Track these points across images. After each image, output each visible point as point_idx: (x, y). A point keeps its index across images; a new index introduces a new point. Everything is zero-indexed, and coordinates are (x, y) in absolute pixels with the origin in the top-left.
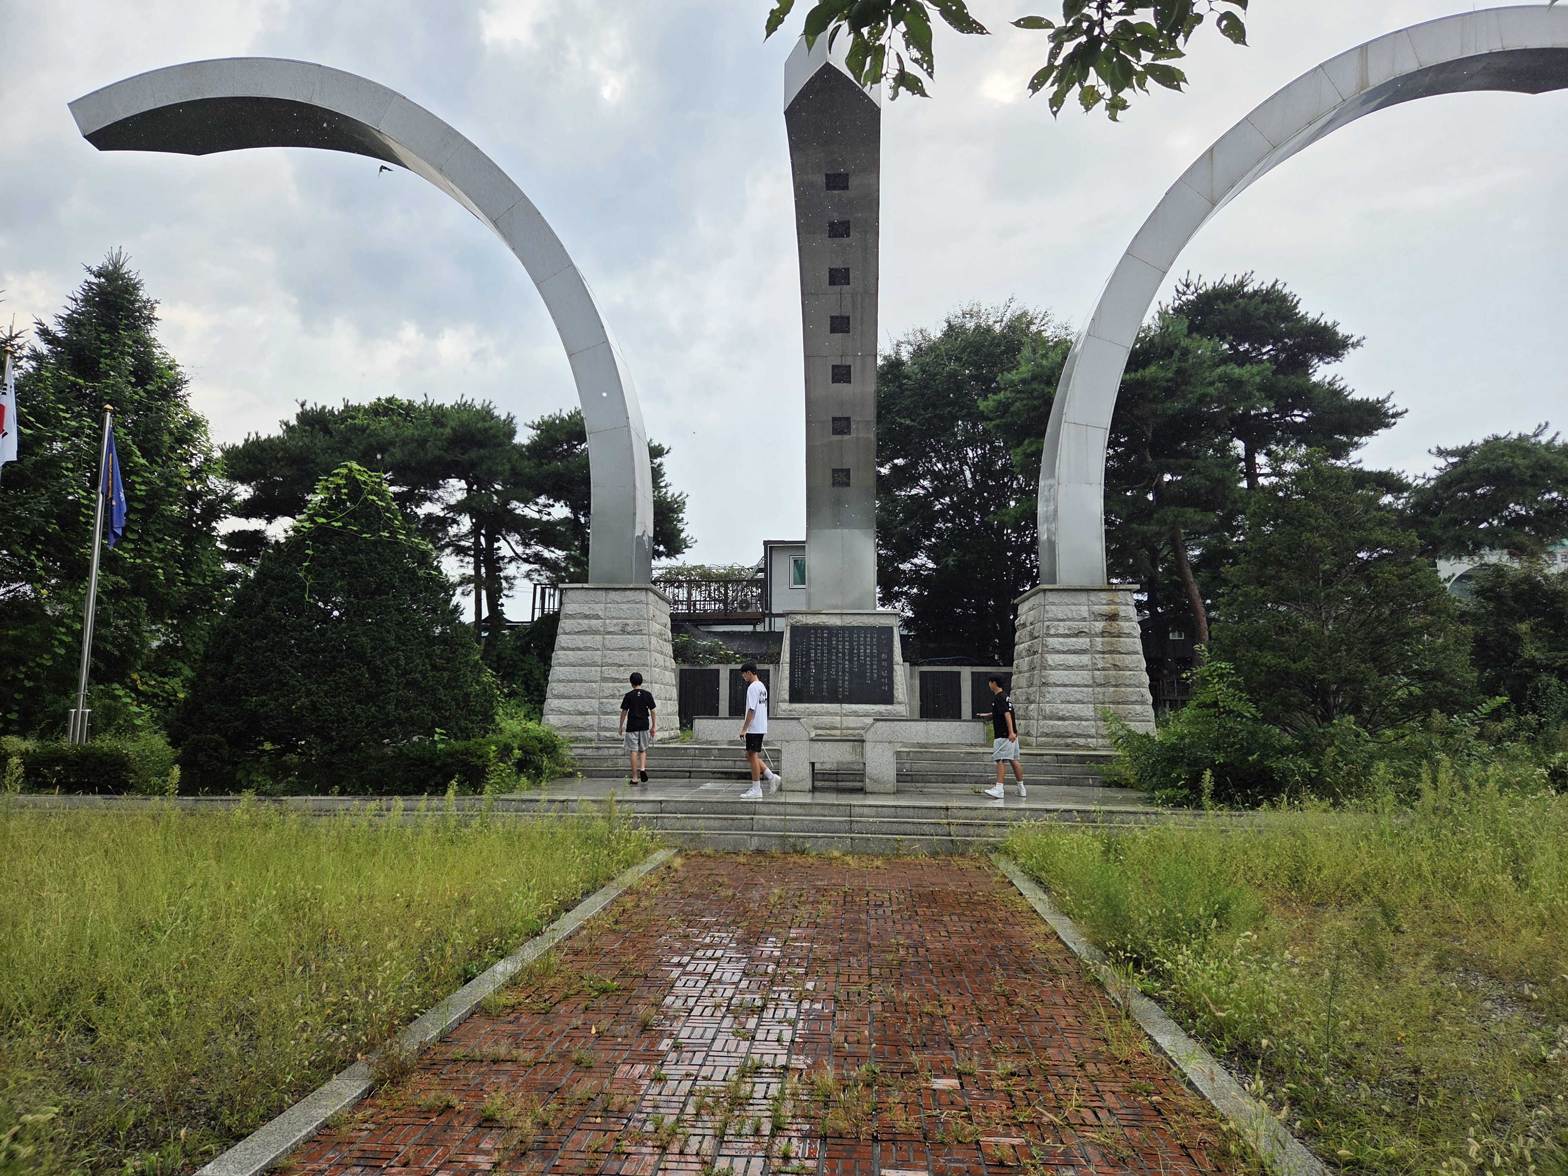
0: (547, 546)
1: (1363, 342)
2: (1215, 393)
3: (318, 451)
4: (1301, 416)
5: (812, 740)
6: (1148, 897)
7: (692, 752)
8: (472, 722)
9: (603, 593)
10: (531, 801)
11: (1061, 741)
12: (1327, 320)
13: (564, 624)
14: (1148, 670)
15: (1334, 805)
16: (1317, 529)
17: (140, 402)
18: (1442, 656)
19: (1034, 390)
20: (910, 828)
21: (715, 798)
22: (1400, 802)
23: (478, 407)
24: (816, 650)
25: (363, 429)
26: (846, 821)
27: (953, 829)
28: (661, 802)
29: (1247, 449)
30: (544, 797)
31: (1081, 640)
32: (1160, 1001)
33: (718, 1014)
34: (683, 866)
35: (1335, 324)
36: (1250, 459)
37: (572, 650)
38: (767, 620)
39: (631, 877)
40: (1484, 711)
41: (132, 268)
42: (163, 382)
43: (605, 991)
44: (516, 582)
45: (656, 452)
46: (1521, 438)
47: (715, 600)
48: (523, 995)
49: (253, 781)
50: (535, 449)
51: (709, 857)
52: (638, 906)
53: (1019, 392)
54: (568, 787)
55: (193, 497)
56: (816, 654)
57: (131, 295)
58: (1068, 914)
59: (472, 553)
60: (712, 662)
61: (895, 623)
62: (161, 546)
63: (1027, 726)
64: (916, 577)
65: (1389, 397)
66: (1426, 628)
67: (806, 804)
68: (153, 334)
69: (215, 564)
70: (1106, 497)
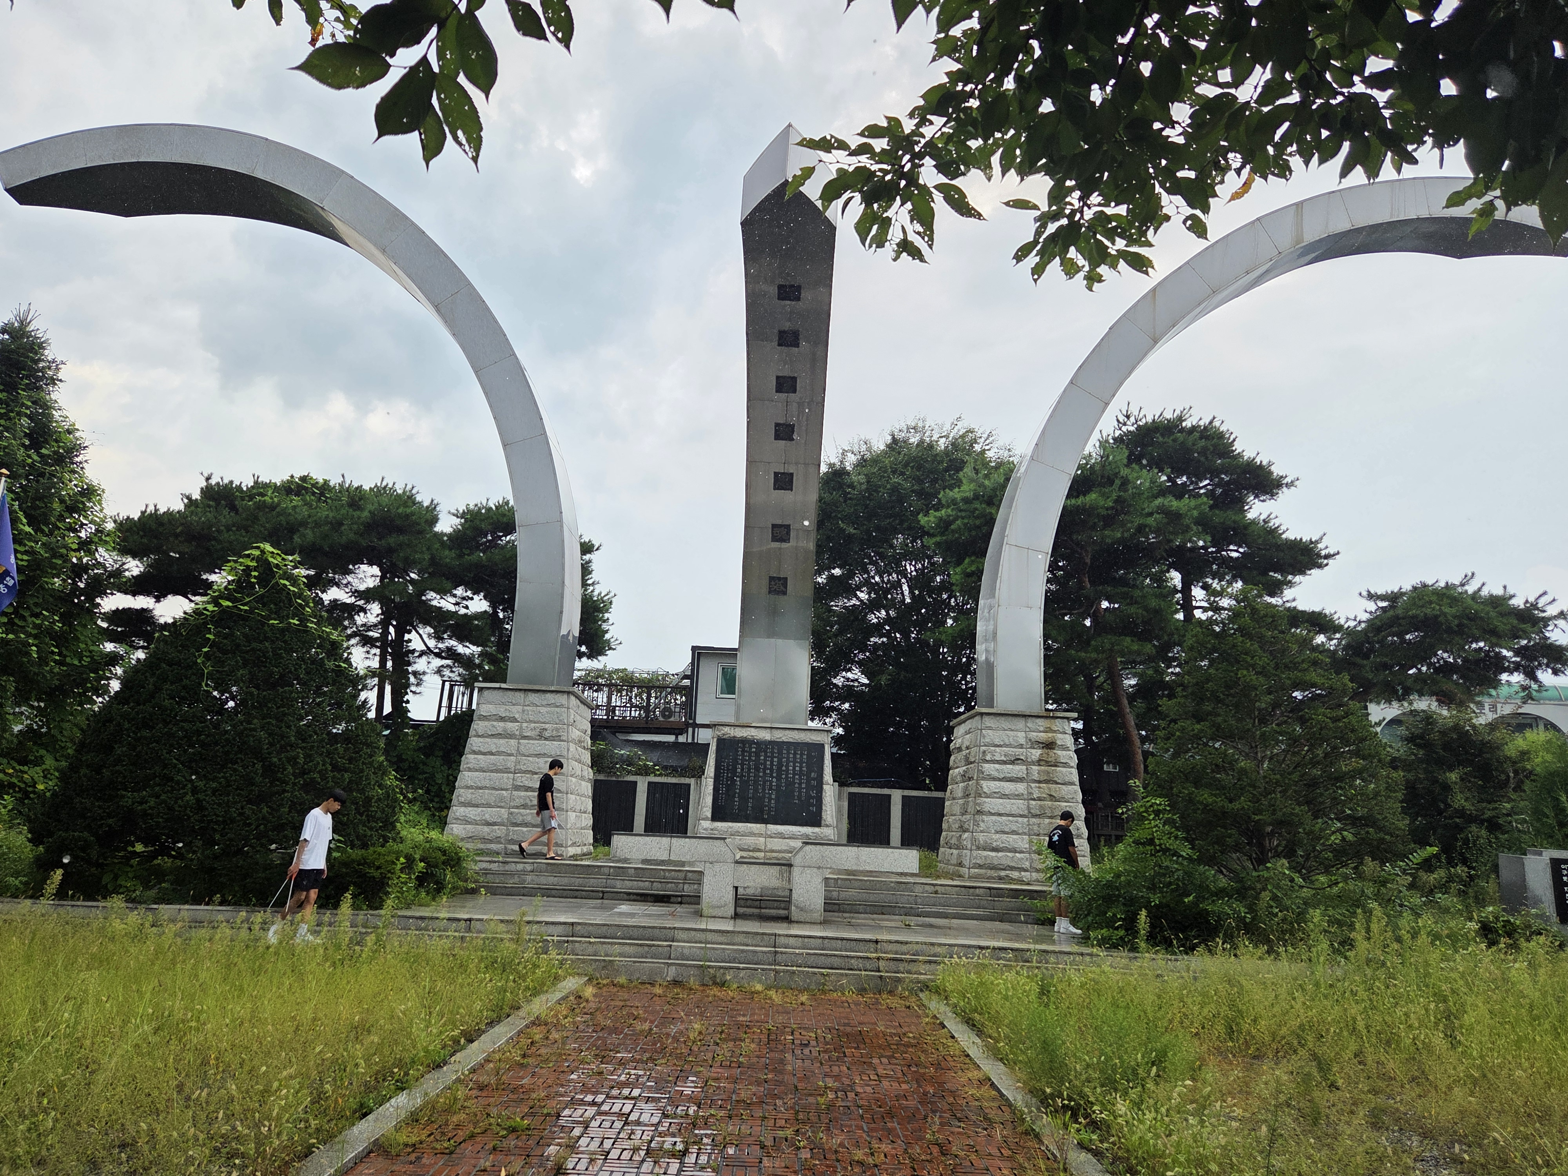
0: (461, 640)
1: (1297, 483)
2: (1154, 524)
3: (222, 528)
4: (1237, 551)
5: (737, 862)
6: (1084, 1043)
7: (606, 870)
8: (371, 829)
9: (521, 695)
10: (432, 918)
11: (994, 873)
12: (1263, 459)
13: (477, 726)
14: (1083, 802)
15: (1268, 952)
16: (1253, 666)
17: (32, 466)
18: (1374, 802)
19: (976, 509)
20: (836, 962)
21: (631, 922)
22: (1334, 953)
23: (400, 492)
24: (742, 765)
25: (273, 507)
26: (769, 952)
27: (882, 964)
28: (572, 924)
29: (1183, 581)
30: (443, 914)
31: (1017, 767)
32: (1097, 1154)
33: (636, 1158)
34: (595, 996)
35: (1270, 464)
36: (1186, 590)
37: (484, 754)
38: (690, 730)
39: (539, 1006)
40: (1415, 861)
41: (39, 326)
42: (59, 447)
43: (513, 1130)
44: (425, 678)
45: (587, 548)
46: (1447, 586)
47: (636, 706)
48: (426, 1132)
49: (121, 886)
50: (458, 539)
51: (622, 986)
52: (547, 1038)
53: (961, 511)
54: (470, 904)
55: (79, 570)
56: (742, 769)
57: (36, 353)
58: (1001, 1060)
59: (378, 644)
60: (629, 772)
61: (826, 740)
62: (38, 622)
63: (959, 856)
64: (848, 693)
65: (1321, 538)
66: (1358, 773)
67: (728, 932)
68: (53, 396)
69: (94, 643)
70: (1045, 622)
